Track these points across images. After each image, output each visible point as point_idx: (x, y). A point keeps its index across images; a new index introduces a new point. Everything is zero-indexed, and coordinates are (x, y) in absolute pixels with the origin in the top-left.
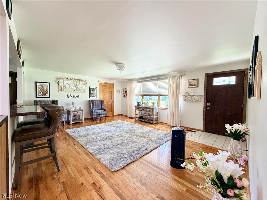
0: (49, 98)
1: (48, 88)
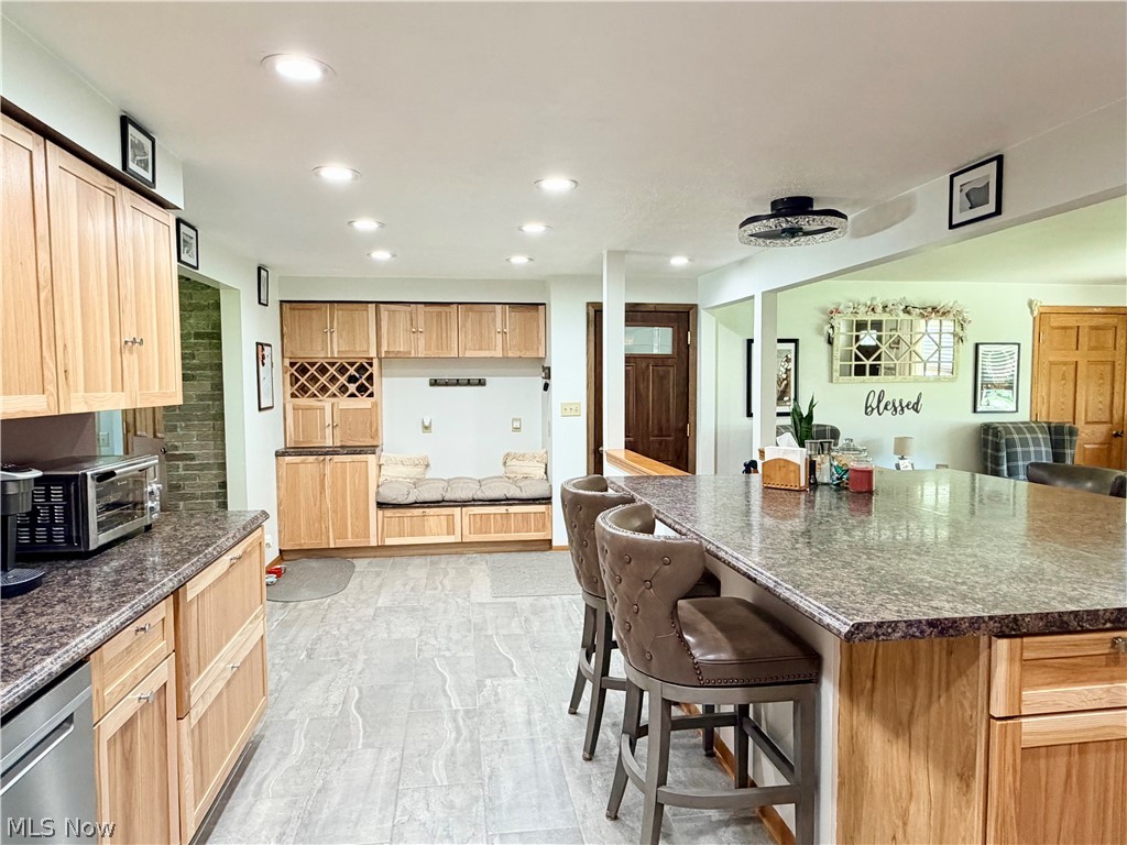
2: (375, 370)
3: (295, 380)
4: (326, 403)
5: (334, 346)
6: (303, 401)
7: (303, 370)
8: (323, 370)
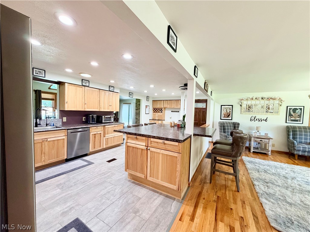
0: (231, 120)
1: (231, 110)
2: (163, 109)
3: (154, 110)
4: (157, 113)
5: (158, 106)
6: (154, 113)
7: (155, 109)
8: (157, 109)
